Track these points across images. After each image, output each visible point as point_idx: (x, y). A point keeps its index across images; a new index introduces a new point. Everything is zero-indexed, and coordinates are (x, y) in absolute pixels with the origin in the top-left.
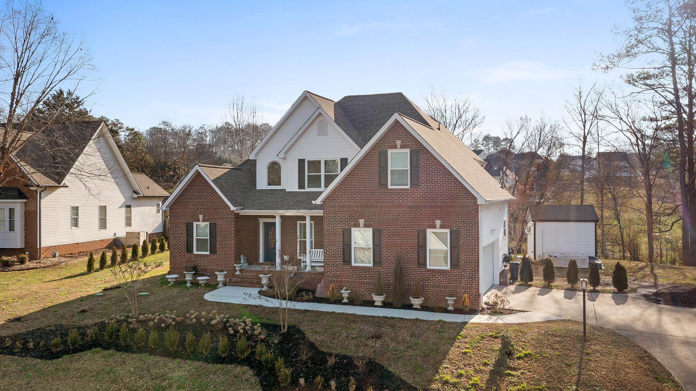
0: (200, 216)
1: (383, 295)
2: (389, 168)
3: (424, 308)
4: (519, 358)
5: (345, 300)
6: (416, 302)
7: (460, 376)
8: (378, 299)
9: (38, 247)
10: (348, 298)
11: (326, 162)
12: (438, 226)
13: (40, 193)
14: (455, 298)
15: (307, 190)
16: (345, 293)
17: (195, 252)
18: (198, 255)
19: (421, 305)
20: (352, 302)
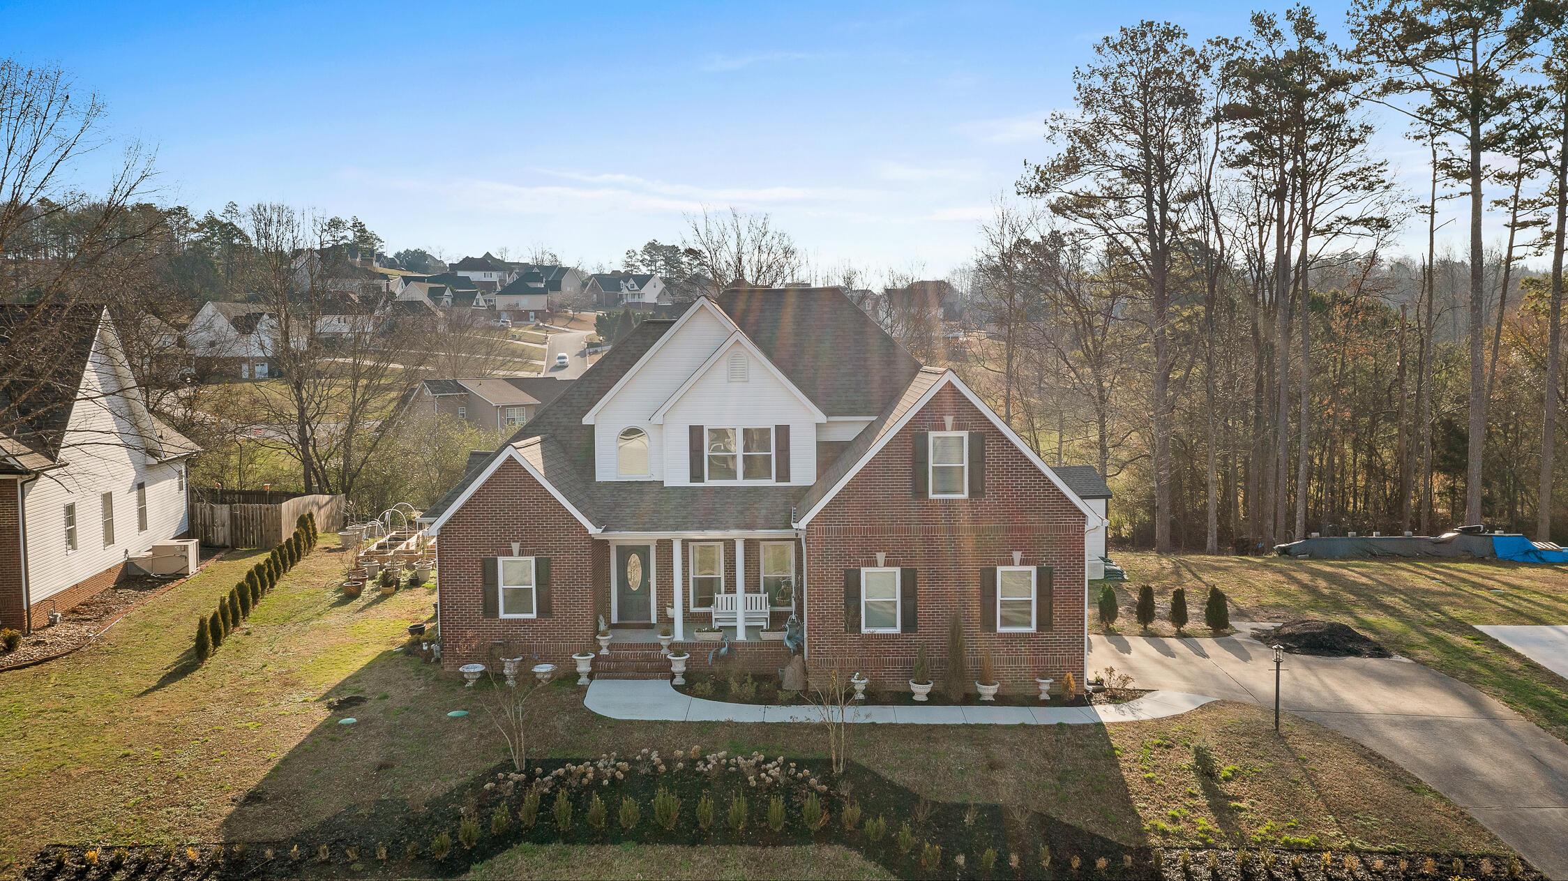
0: (513, 545)
1: (928, 683)
2: (931, 464)
3: (1001, 700)
4: (1227, 779)
5: (861, 696)
6: (989, 691)
7: (1174, 820)
8: (921, 691)
9: (25, 608)
10: (864, 692)
11: (746, 431)
12: (1017, 560)
13: (22, 485)
14: (1052, 681)
15: (708, 483)
16: (860, 685)
17: (502, 615)
18: (510, 621)
19: (994, 696)
20: (872, 698)
